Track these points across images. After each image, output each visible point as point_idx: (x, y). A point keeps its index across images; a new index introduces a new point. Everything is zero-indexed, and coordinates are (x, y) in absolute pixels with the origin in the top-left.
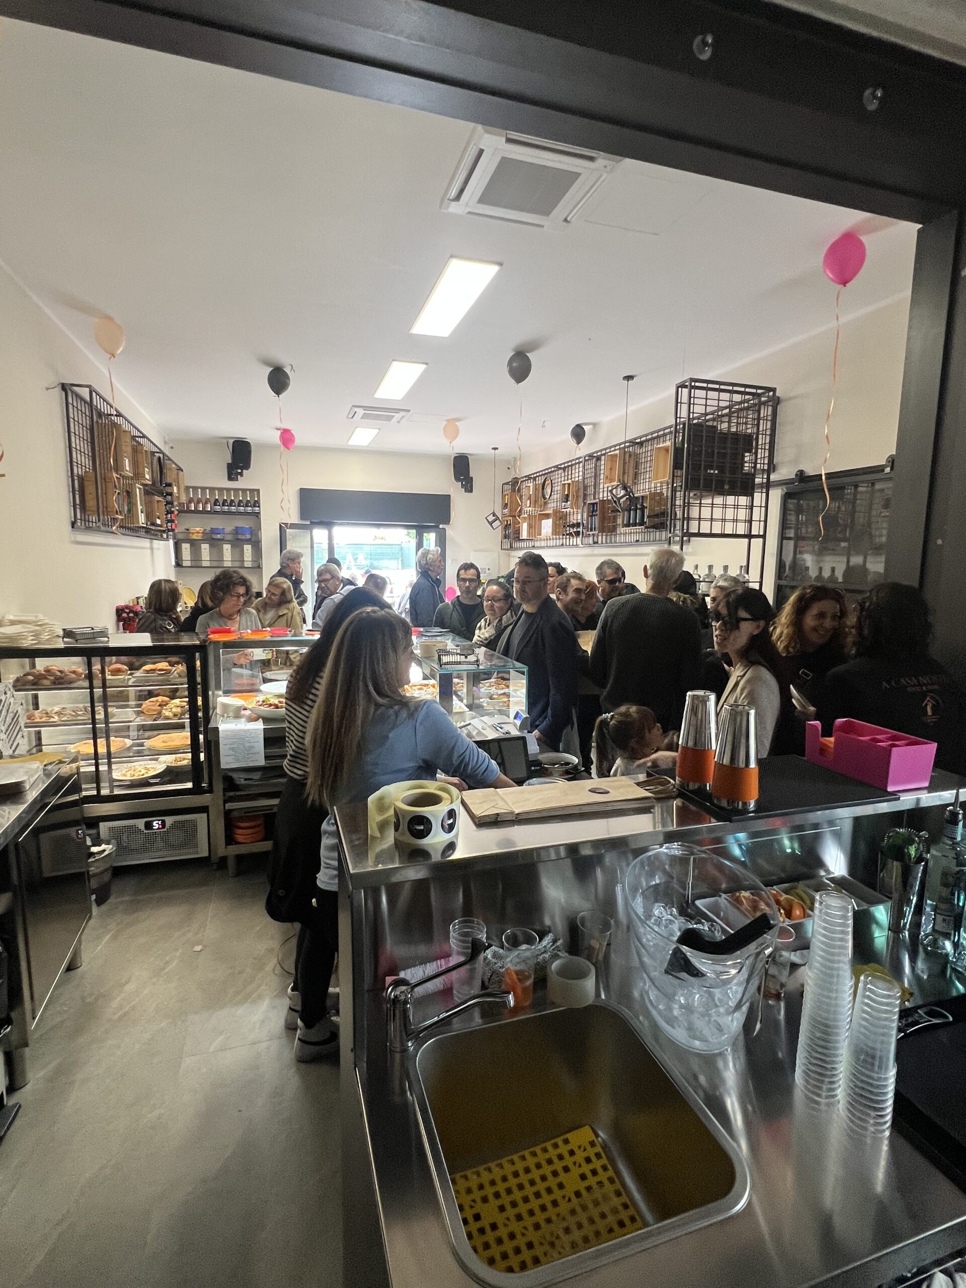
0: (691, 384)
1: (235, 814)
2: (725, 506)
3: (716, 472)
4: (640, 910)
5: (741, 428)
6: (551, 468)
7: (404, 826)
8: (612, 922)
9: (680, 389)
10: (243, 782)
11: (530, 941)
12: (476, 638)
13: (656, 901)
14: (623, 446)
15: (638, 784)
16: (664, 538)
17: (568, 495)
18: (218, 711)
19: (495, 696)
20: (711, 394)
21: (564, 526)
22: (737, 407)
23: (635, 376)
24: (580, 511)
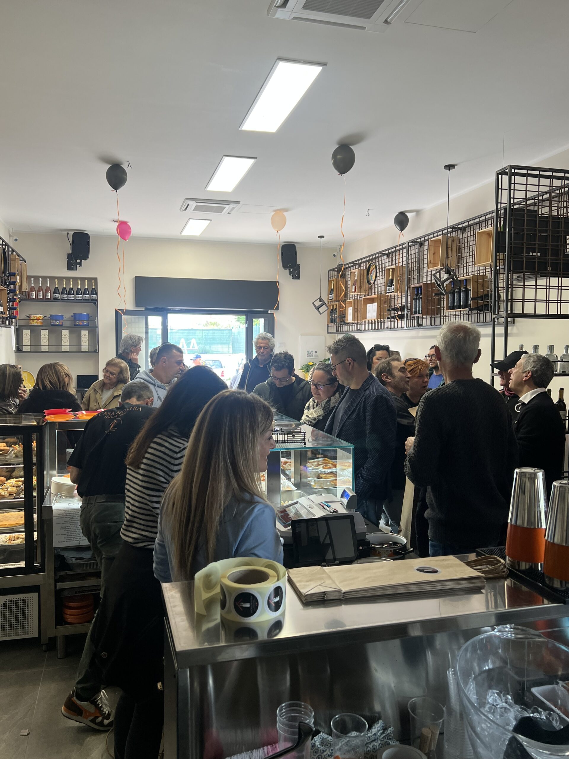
0: (511, 171)
1: (66, 594)
2: (548, 287)
3: (539, 254)
4: (473, 697)
5: (561, 212)
6: (375, 254)
7: (230, 603)
8: (444, 709)
9: (500, 176)
10: (74, 560)
11: (359, 728)
12: (304, 418)
13: (490, 687)
14: (446, 231)
15: (469, 564)
16: (488, 319)
17: (392, 280)
18: (52, 490)
19: (323, 476)
20: (531, 180)
21: (389, 310)
22: (558, 192)
23: (456, 165)
24: (404, 295)
